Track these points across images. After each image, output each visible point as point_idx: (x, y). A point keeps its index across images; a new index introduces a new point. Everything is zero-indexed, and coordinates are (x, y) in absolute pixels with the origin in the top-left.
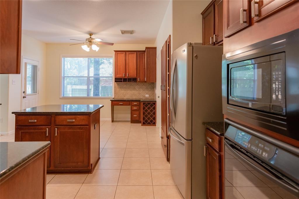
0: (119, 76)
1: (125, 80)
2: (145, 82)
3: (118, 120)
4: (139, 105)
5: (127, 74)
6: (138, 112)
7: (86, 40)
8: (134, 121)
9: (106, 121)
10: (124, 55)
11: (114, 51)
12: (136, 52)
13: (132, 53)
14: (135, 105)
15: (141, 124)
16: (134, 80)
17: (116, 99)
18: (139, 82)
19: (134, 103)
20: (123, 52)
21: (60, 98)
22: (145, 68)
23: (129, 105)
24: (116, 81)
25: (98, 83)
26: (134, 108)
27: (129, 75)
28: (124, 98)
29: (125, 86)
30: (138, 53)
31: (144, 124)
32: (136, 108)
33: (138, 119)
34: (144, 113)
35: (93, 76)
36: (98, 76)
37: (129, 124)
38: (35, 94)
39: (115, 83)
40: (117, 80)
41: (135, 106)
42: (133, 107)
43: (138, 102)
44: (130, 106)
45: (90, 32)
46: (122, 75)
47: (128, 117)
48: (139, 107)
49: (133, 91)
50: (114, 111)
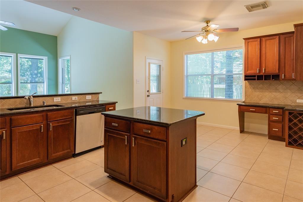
0: (250, 72)
1: (260, 78)
2: (294, 80)
3: (250, 131)
4: (283, 115)
5: (264, 69)
6: (280, 125)
7: (203, 29)
8: (272, 136)
9: (233, 130)
10: (259, 43)
11: (244, 39)
12: (278, 36)
13: (271, 38)
14: (274, 113)
15: (284, 143)
16: (276, 77)
17: (247, 104)
18: (283, 79)
19: (274, 111)
20: (256, 40)
21: (183, 98)
22: (293, 59)
23: (266, 113)
24: (245, 80)
25: (232, 82)
26: (274, 118)
27: (266, 71)
28: (260, 102)
29: (261, 86)
30: (282, 37)
31: (290, 144)
32: (278, 119)
33: (280, 134)
34: (290, 128)
35: (225, 73)
36: (231, 74)
37: (266, 140)
38: (160, 93)
39: (247, 81)
40: (248, 78)
41: (276, 114)
42: (271, 116)
43: (281, 110)
44: (267, 115)
45: (204, 19)
46: (255, 71)
47: (265, 129)
48: (283, 117)
49: (274, 93)
50: (245, 119)
